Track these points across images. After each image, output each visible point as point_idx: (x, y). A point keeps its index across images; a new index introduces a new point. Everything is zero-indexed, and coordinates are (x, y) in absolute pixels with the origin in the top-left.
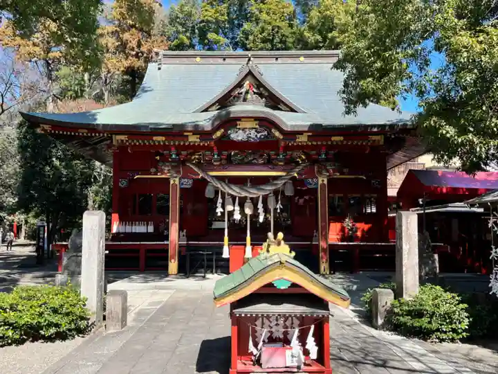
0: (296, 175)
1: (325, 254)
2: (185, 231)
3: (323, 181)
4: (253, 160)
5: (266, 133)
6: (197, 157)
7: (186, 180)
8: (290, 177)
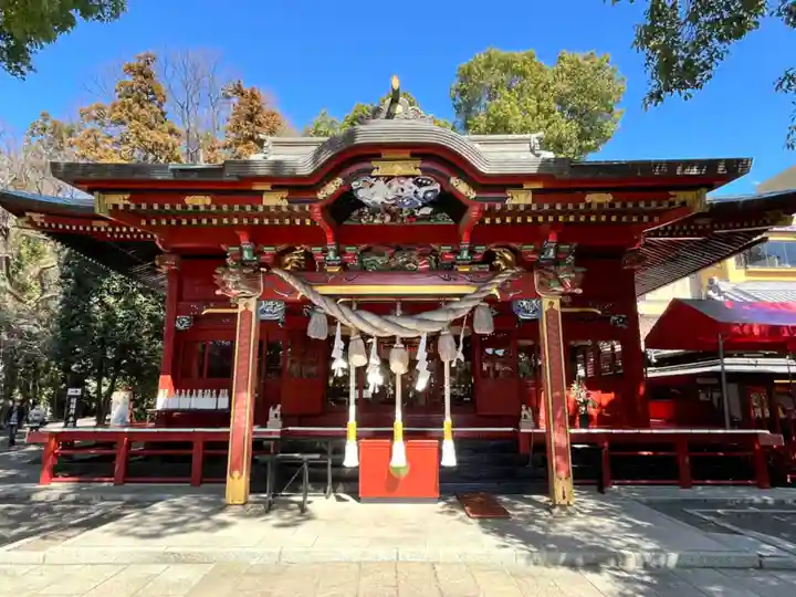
0: (495, 292)
1: (565, 459)
2: (279, 406)
3: (551, 303)
4: (407, 262)
5: (437, 187)
6: (296, 257)
7: (271, 303)
8: (484, 295)
